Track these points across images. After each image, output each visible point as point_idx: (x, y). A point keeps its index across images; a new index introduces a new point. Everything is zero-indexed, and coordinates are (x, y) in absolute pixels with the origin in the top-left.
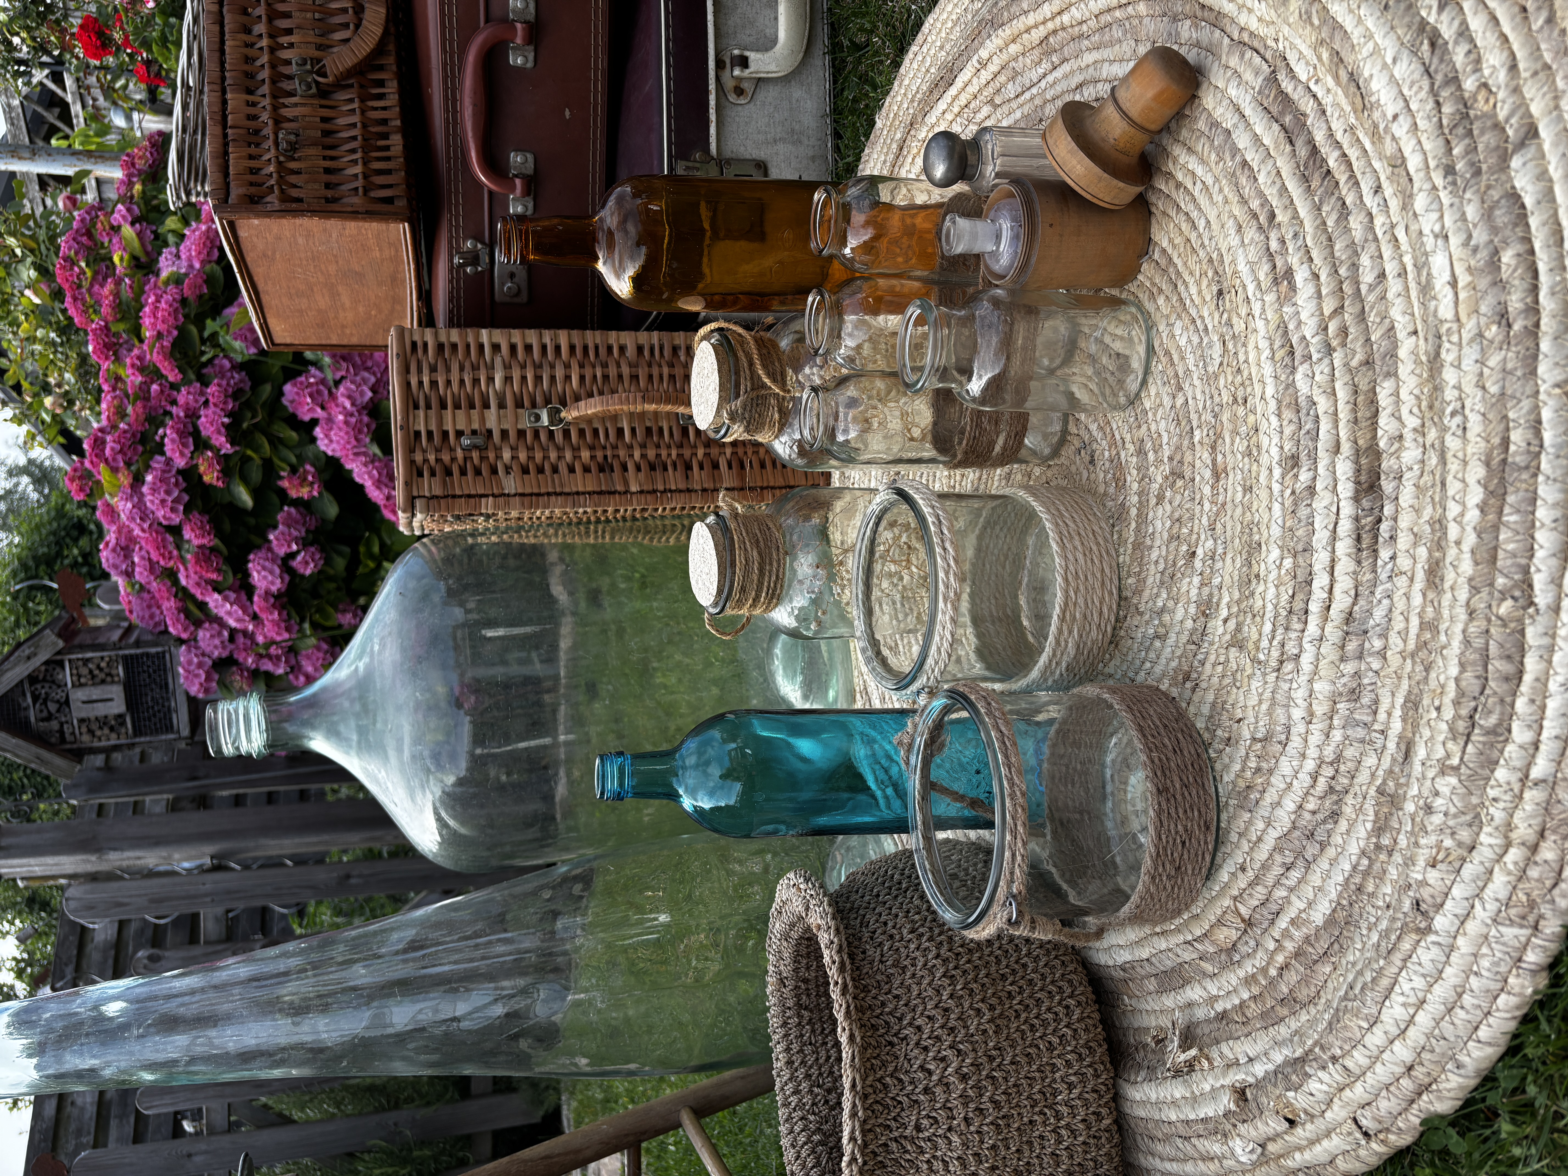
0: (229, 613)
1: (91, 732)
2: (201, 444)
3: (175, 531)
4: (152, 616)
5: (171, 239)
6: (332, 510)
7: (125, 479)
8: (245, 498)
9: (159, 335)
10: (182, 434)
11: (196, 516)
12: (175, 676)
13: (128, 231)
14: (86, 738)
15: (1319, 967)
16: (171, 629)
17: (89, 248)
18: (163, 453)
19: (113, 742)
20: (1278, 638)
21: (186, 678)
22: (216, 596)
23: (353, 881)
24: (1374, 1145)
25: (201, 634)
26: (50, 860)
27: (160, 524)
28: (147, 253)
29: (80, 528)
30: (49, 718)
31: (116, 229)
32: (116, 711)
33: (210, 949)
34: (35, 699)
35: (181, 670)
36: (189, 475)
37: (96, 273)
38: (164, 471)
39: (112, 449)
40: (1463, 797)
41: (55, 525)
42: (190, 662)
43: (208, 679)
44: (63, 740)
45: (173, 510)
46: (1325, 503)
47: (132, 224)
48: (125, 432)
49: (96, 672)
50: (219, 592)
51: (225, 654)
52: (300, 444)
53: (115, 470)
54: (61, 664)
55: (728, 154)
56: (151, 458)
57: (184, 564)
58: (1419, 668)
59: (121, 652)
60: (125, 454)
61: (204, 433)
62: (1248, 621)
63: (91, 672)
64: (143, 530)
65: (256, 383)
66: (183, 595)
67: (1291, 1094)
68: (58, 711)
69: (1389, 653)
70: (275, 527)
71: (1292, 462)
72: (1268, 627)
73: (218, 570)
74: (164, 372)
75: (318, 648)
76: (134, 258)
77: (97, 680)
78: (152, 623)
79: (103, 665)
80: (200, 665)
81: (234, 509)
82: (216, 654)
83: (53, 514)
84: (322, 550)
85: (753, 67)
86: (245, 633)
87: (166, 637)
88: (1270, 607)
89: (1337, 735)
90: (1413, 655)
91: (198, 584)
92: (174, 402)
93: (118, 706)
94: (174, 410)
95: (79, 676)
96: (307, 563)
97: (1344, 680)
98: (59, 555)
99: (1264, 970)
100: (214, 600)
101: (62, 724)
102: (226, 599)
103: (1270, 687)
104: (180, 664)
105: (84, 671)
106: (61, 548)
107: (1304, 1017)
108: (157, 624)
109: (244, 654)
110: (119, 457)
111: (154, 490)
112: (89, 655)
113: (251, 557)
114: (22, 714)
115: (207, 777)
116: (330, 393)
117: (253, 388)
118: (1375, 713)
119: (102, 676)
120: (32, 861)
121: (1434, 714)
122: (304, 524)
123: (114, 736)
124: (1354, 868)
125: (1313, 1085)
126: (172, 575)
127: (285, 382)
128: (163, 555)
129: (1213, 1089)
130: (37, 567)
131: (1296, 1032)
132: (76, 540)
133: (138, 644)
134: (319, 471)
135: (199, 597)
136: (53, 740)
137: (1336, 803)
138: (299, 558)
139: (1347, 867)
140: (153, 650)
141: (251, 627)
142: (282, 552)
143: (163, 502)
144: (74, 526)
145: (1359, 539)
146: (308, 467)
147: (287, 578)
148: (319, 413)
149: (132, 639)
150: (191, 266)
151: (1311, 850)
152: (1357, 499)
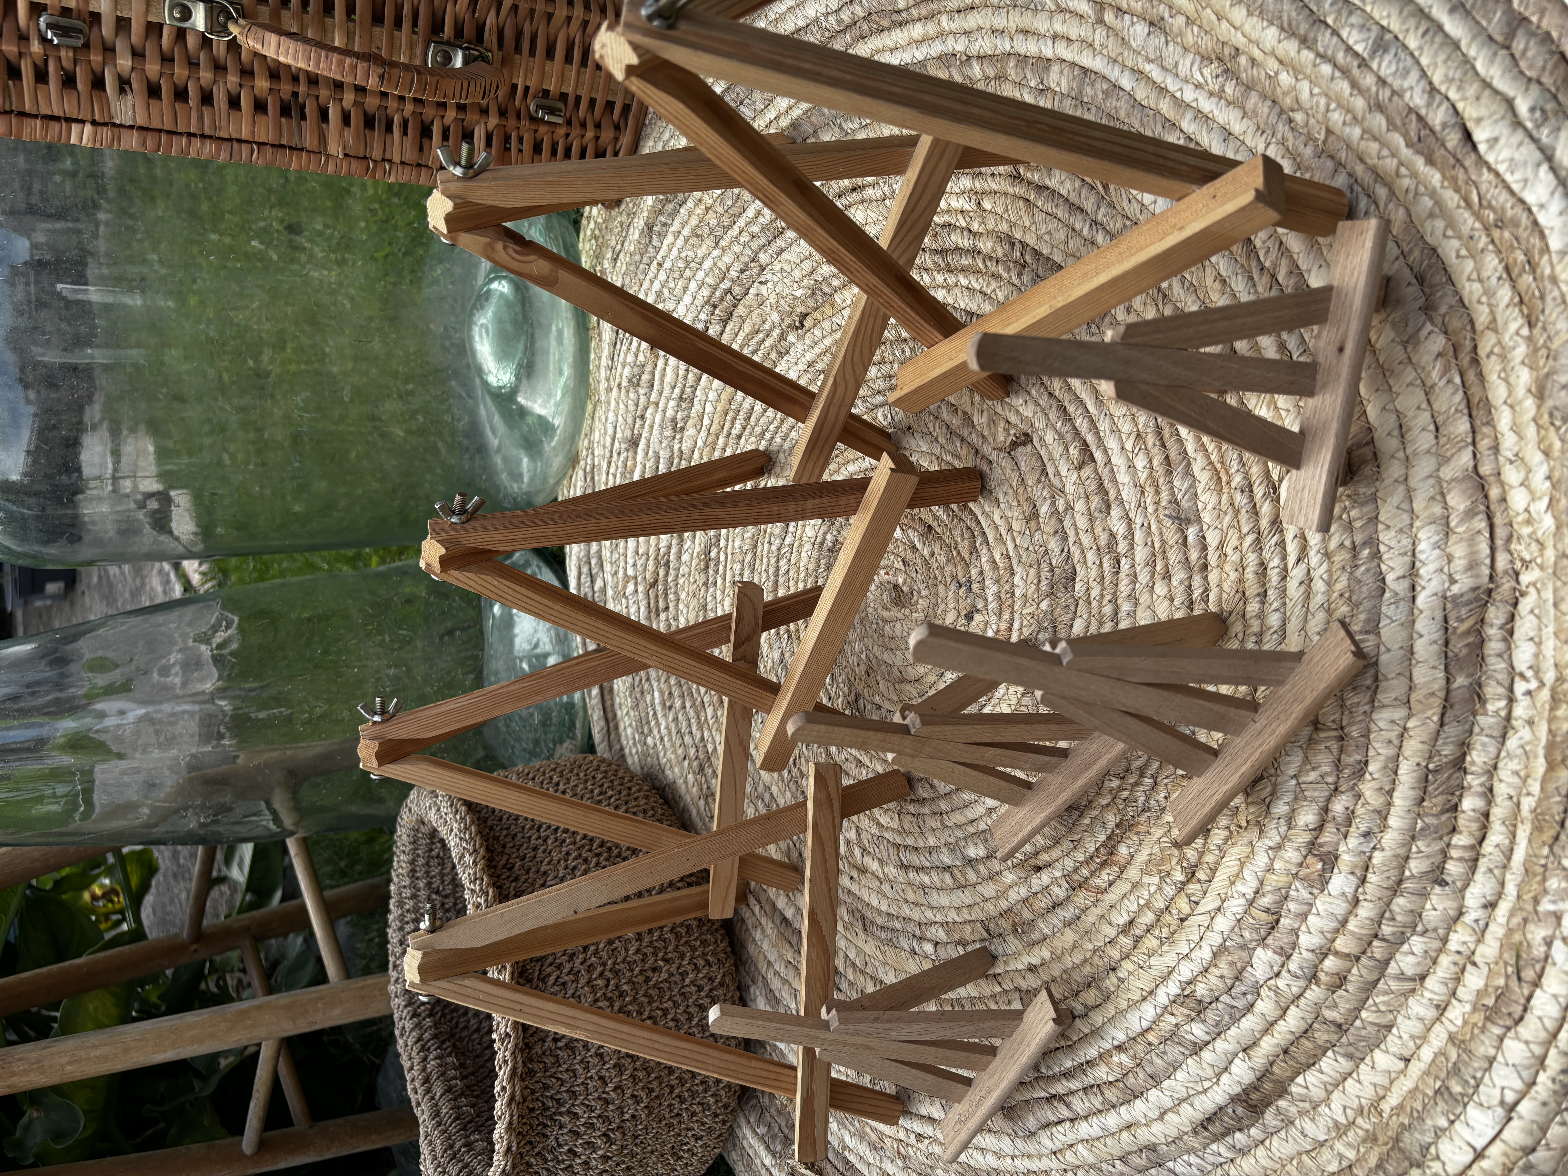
46: (1201, 1071)
71: (1196, 1005)
152: (1235, 1099)
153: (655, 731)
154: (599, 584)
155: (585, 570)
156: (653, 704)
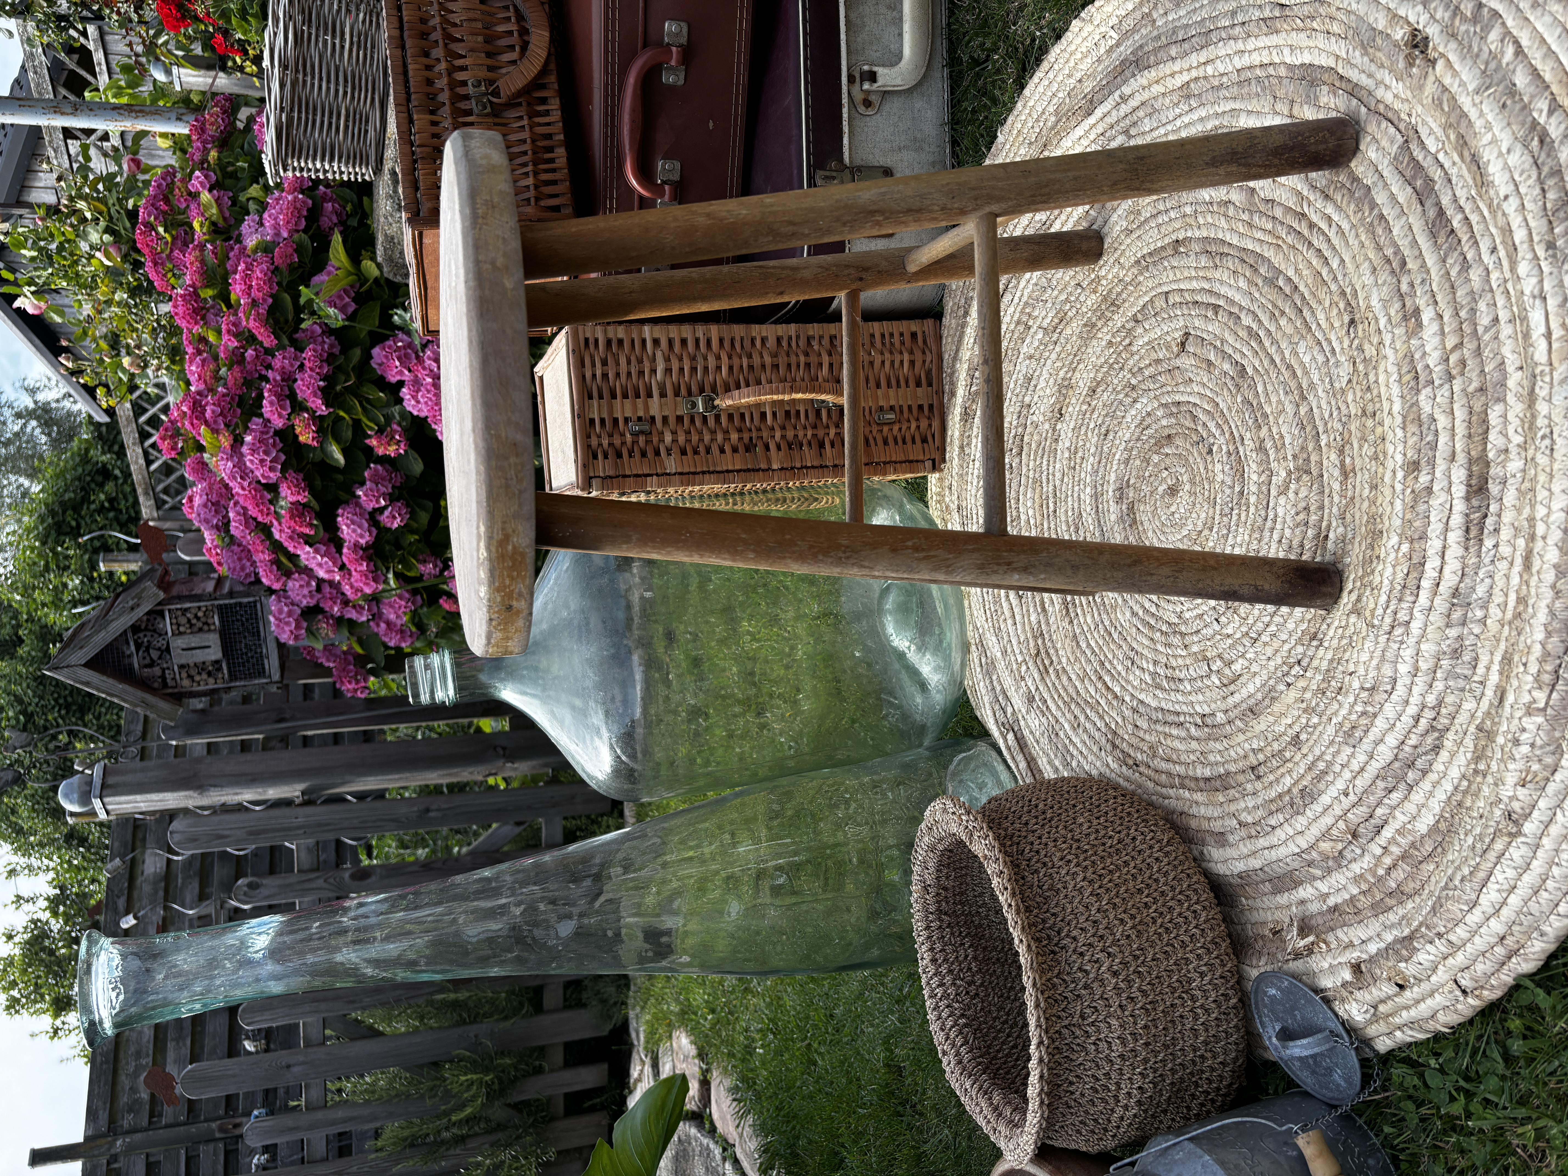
0: (320, 565)
1: (190, 677)
2: (298, 407)
3: (273, 488)
4: (243, 568)
5: (252, 206)
6: (417, 467)
7: (225, 441)
8: (338, 456)
9: (254, 303)
10: (280, 397)
11: (291, 474)
12: (266, 623)
13: (206, 197)
14: (186, 683)
15: (1424, 866)
16: (264, 580)
17: (165, 213)
18: (261, 415)
19: (210, 687)
20: (1392, 607)
21: (278, 626)
22: (308, 548)
23: (432, 814)
24: (1470, 1000)
25: (290, 584)
26: (154, 796)
27: (259, 482)
28: (225, 219)
29: (105, 473)
30: (151, 665)
31: (194, 196)
32: (213, 658)
33: (304, 877)
34: (138, 646)
35: (272, 619)
36: (286, 436)
37: (174, 238)
38: (262, 433)
39: (213, 412)
40: (1548, 733)
41: (80, 470)
42: (280, 611)
43: (298, 627)
44: (165, 684)
45: (271, 469)
46: (1440, 501)
47: (210, 191)
48: (224, 395)
49: (194, 621)
50: (311, 546)
51: (312, 603)
52: (387, 405)
53: (215, 431)
54: (161, 614)
55: (858, 162)
56: (249, 420)
57: (277, 519)
58: (1514, 633)
59: (216, 603)
60: (225, 417)
61: (300, 396)
62: (1368, 593)
63: (189, 621)
64: (243, 489)
65: (346, 348)
66: (277, 547)
67: (1402, 965)
68: (160, 658)
69: (1489, 621)
70: (362, 483)
71: (1413, 467)
72: (1383, 598)
73: (311, 525)
74: (260, 338)
75: (400, 597)
76: (213, 224)
77: (195, 629)
78: (243, 574)
79: (200, 614)
80: (290, 614)
81: (325, 467)
82: (304, 603)
83: (77, 459)
84: (407, 505)
85: (881, 81)
86: (331, 583)
87: (257, 587)
88: (1386, 582)
89: (1439, 685)
90: (1510, 623)
91: (291, 538)
92: (269, 367)
93: (215, 653)
94: (270, 374)
95: (179, 625)
96: (394, 517)
97: (1448, 642)
98: (86, 500)
99: (1372, 871)
100: (306, 555)
101: (163, 670)
102: (317, 551)
103: (1381, 646)
104: (271, 613)
105: (183, 620)
106: (88, 494)
107: (1410, 905)
108: (248, 575)
109: (330, 603)
110: (220, 420)
111: (253, 451)
112: (187, 605)
113: (340, 511)
114: (126, 661)
115: (293, 719)
116: (418, 357)
117: (344, 351)
118: (1475, 667)
119: (199, 624)
120: (138, 797)
121: (1522, 669)
122: (390, 481)
123: (211, 680)
124: (1456, 788)
125: (1421, 957)
126: (265, 530)
127: (373, 346)
128: (261, 511)
129: (1331, 966)
130: (64, 513)
131: (1403, 917)
132: (101, 485)
133: (231, 594)
134: (405, 430)
135: (291, 549)
136: (156, 685)
137: (1438, 739)
138: (387, 513)
139: (1450, 788)
140: (245, 600)
141: (338, 578)
142: (370, 506)
143: (262, 461)
144: (98, 472)
145: (1467, 530)
146: (395, 427)
147: (375, 531)
148: (407, 376)
149: (226, 589)
150: (278, 234)
151: (1411, 776)
152: (1467, 498)
153: (1075, 753)
154: (1009, 710)
155: (997, 707)
156: (1066, 735)
